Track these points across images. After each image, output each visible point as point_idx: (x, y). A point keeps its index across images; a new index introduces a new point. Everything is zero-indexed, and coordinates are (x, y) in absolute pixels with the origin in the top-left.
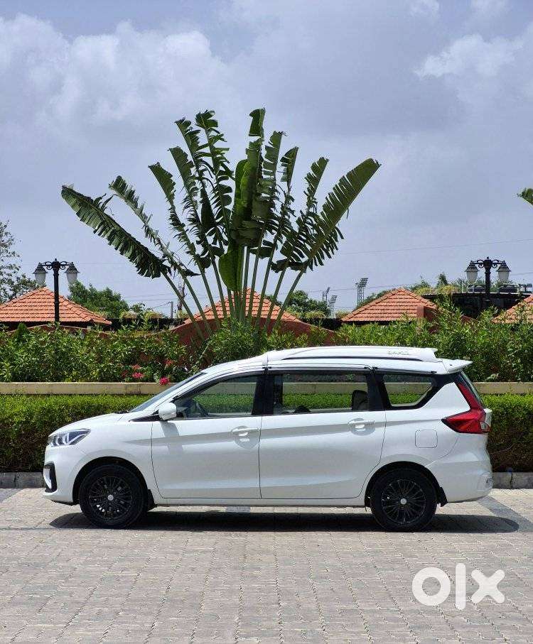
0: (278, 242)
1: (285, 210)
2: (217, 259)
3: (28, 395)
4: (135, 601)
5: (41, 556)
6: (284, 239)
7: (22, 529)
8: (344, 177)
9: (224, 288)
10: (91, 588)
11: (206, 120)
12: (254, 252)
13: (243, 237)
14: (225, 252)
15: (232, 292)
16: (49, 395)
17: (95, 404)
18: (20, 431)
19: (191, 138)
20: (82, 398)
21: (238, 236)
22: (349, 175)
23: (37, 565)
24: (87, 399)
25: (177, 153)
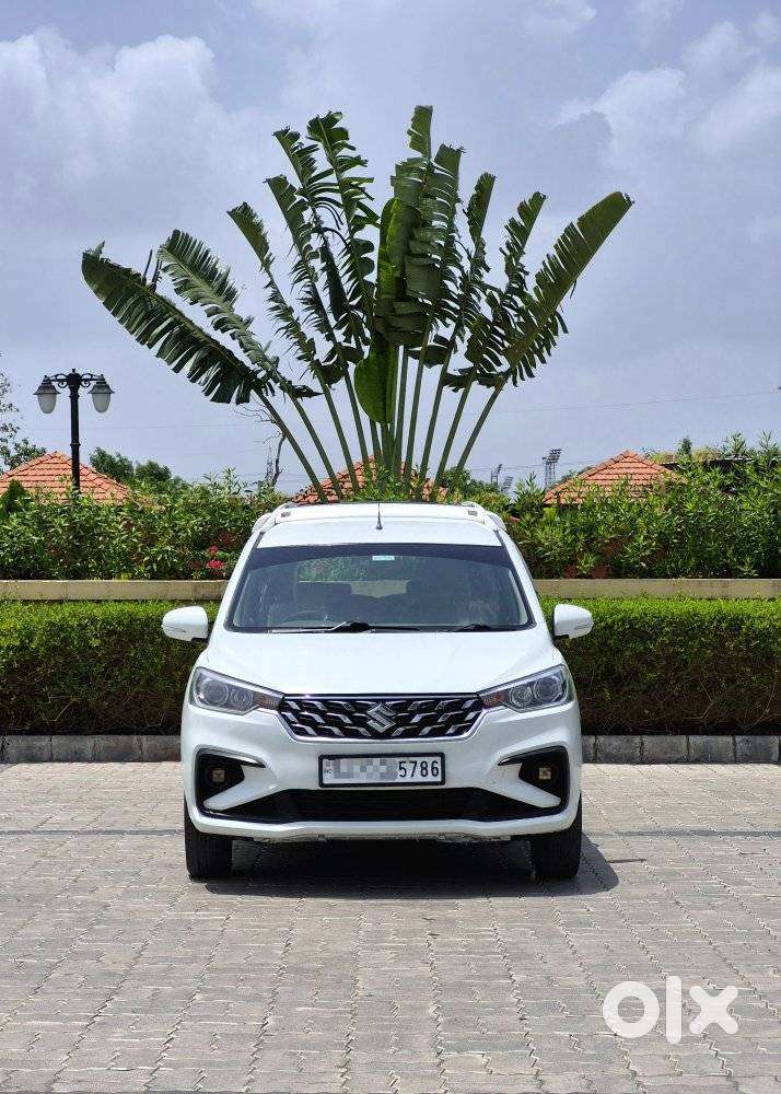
0: (458, 339)
1: (469, 284)
2: (352, 367)
3: (26, 602)
4: (224, 971)
5: (44, 881)
6: (468, 334)
7: (10, 833)
8: (572, 224)
9: (365, 418)
10: (139, 945)
11: (328, 130)
12: (416, 356)
13: (396, 329)
14: (365, 356)
15: (378, 425)
16: (60, 602)
17: (142, 615)
18: (9, 663)
19: (302, 159)
20: (119, 607)
21: (388, 326)
22: (582, 220)
23: (34, 899)
24: (128, 608)
25: (278, 185)
